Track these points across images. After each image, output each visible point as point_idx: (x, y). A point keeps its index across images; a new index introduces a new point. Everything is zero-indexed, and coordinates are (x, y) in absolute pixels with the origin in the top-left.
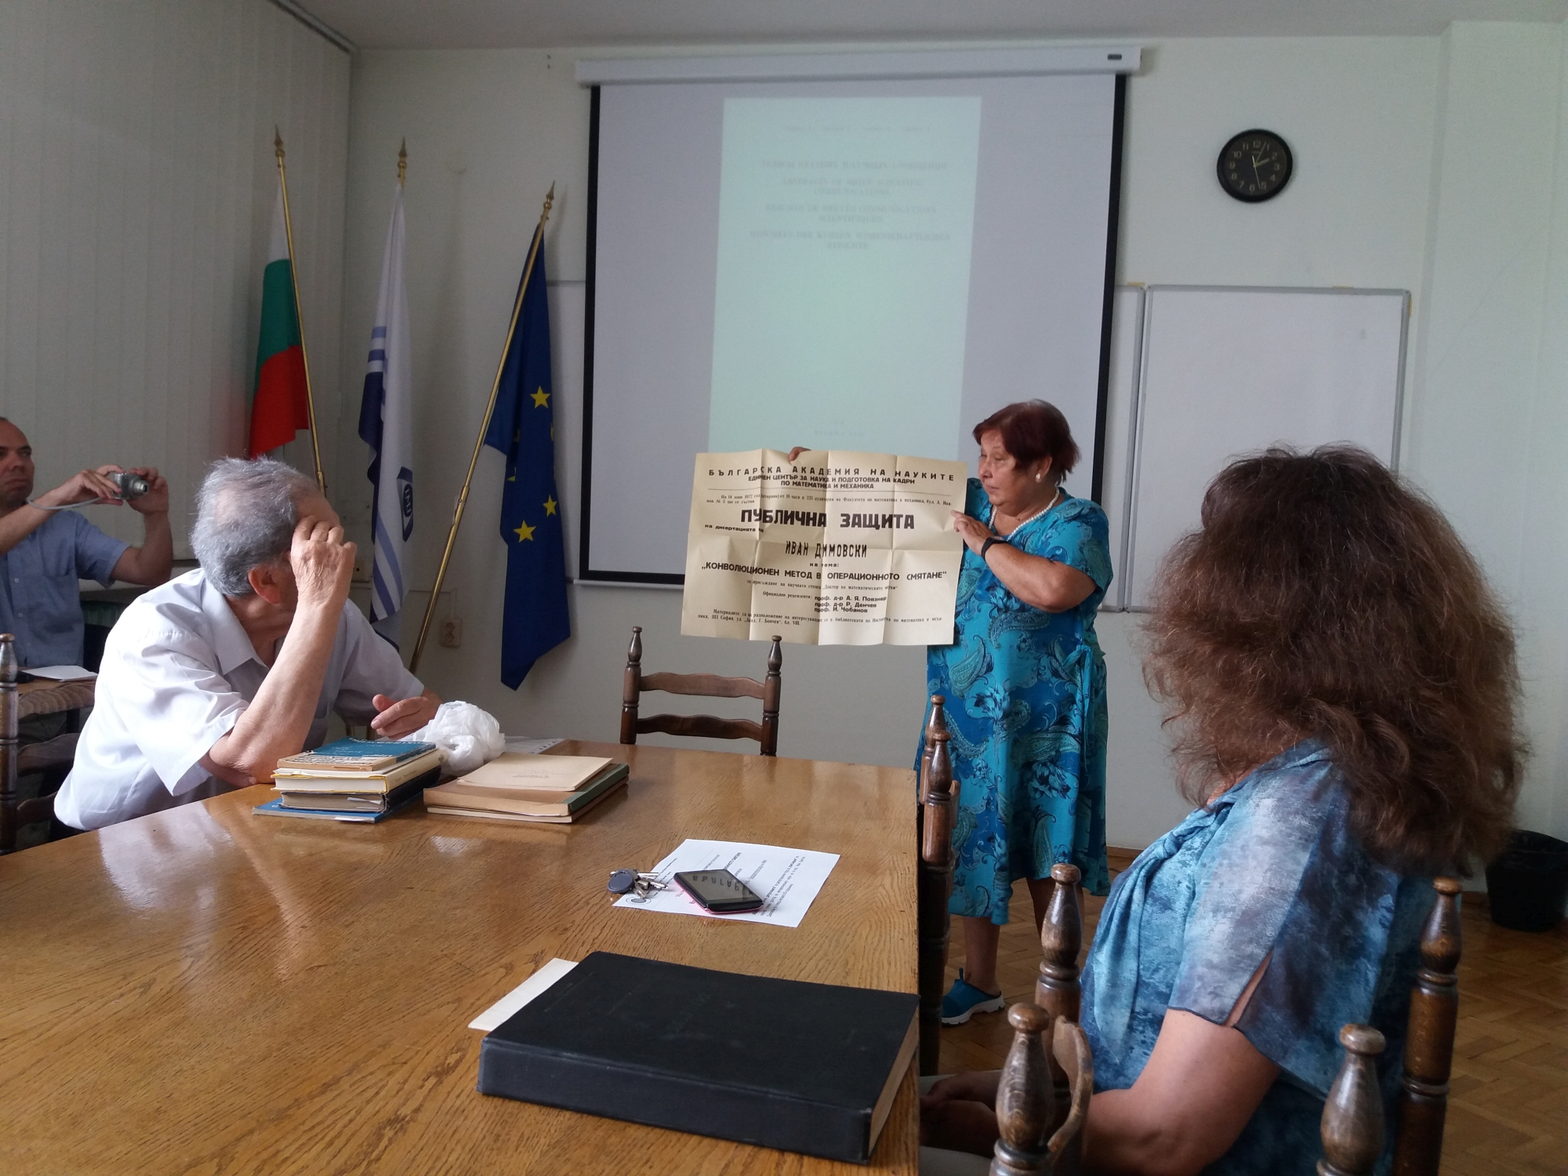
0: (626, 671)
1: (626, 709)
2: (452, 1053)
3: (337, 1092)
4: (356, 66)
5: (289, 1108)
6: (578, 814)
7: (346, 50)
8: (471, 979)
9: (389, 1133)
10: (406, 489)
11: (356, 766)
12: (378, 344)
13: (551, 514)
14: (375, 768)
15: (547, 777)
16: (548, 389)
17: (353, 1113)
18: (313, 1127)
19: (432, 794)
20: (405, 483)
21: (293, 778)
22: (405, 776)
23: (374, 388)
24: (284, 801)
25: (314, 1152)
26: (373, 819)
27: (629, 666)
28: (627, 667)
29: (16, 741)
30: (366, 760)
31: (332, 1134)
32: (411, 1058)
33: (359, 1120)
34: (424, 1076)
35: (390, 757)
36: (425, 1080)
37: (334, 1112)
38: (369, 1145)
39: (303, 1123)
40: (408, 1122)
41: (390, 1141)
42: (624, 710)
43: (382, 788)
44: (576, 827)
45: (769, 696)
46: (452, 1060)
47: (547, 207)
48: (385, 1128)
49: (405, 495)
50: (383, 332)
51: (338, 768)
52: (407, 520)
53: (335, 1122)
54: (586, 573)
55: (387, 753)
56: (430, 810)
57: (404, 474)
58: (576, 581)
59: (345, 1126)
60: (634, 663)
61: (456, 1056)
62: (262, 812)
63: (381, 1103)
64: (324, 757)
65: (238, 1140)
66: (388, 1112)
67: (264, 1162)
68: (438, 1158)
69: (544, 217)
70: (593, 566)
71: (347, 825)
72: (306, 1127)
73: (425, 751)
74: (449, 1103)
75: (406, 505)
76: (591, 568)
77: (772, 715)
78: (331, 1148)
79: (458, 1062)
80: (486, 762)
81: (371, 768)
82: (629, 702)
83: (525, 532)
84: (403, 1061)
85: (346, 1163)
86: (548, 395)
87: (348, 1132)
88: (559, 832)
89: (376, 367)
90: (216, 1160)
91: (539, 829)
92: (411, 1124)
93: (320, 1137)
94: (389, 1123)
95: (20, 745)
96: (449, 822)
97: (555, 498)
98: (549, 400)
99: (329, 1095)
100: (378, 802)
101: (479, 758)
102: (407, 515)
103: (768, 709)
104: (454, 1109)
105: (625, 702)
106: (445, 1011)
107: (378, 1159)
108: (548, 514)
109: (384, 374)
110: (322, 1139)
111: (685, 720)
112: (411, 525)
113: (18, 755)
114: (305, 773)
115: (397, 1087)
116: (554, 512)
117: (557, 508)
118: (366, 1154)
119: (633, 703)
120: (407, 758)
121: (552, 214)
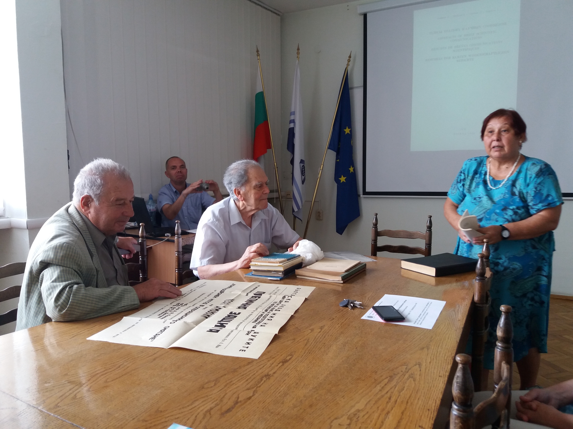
0: (372, 229)
1: (373, 243)
2: (288, 356)
3: (252, 365)
4: (282, 20)
5: (237, 368)
6: (345, 280)
7: (279, 15)
8: (299, 333)
9: (264, 379)
10: (302, 167)
11: (274, 262)
12: (292, 118)
13: (352, 172)
14: (280, 262)
15: (336, 267)
16: (350, 127)
17: (255, 372)
18: (243, 375)
19: (298, 271)
20: (302, 165)
21: (255, 265)
22: (289, 265)
23: (291, 133)
24: (253, 273)
25: (242, 382)
26: (279, 279)
27: (373, 227)
28: (373, 228)
29: (182, 253)
30: (278, 260)
31: (248, 378)
32: (276, 356)
33: (257, 374)
34: (279, 363)
35: (285, 259)
36: (279, 364)
37: (250, 371)
38: (258, 382)
39: (240, 374)
40: (271, 376)
41: (265, 381)
42: (372, 243)
43: (282, 269)
44: (344, 284)
45: (427, 238)
46: (288, 358)
47: (349, 61)
48: (264, 377)
49: (302, 169)
50: (293, 113)
51: (269, 262)
52: (303, 177)
53: (249, 374)
54: (365, 193)
55: (284, 258)
56: (297, 277)
57: (302, 161)
58: (361, 196)
59: (252, 376)
60: (375, 226)
61: (289, 357)
62: (247, 276)
63: (264, 370)
64: (265, 258)
65: (222, 376)
66: (266, 373)
67: (228, 384)
68: (277, 388)
69: (348, 65)
70: (368, 190)
71: (271, 281)
72: (241, 375)
73: (297, 257)
74: (284, 371)
75: (303, 172)
76: (367, 191)
77: (428, 245)
78: (247, 382)
79: (290, 359)
80: (317, 261)
81: (279, 262)
82: (373, 240)
83: (343, 179)
84: (274, 357)
85: (250, 387)
86: (350, 129)
87: (252, 378)
88: (338, 286)
89: (292, 125)
90: (214, 382)
91: (332, 284)
92: (272, 377)
93: (244, 378)
94: (266, 376)
95: (183, 254)
96: (303, 281)
97: (353, 166)
98: (351, 131)
99: (249, 366)
100: (281, 274)
101: (314, 260)
102: (303, 176)
103: (427, 243)
104: (285, 374)
105: (372, 240)
106: (289, 342)
107: (260, 387)
108: (351, 172)
109: (295, 128)
110: (245, 379)
111: (395, 247)
112: (304, 179)
113: (182, 257)
114: (259, 264)
115: (270, 365)
116: (353, 171)
117: (354, 170)
118: (257, 385)
119: (375, 241)
120: (291, 259)
121: (350, 63)
